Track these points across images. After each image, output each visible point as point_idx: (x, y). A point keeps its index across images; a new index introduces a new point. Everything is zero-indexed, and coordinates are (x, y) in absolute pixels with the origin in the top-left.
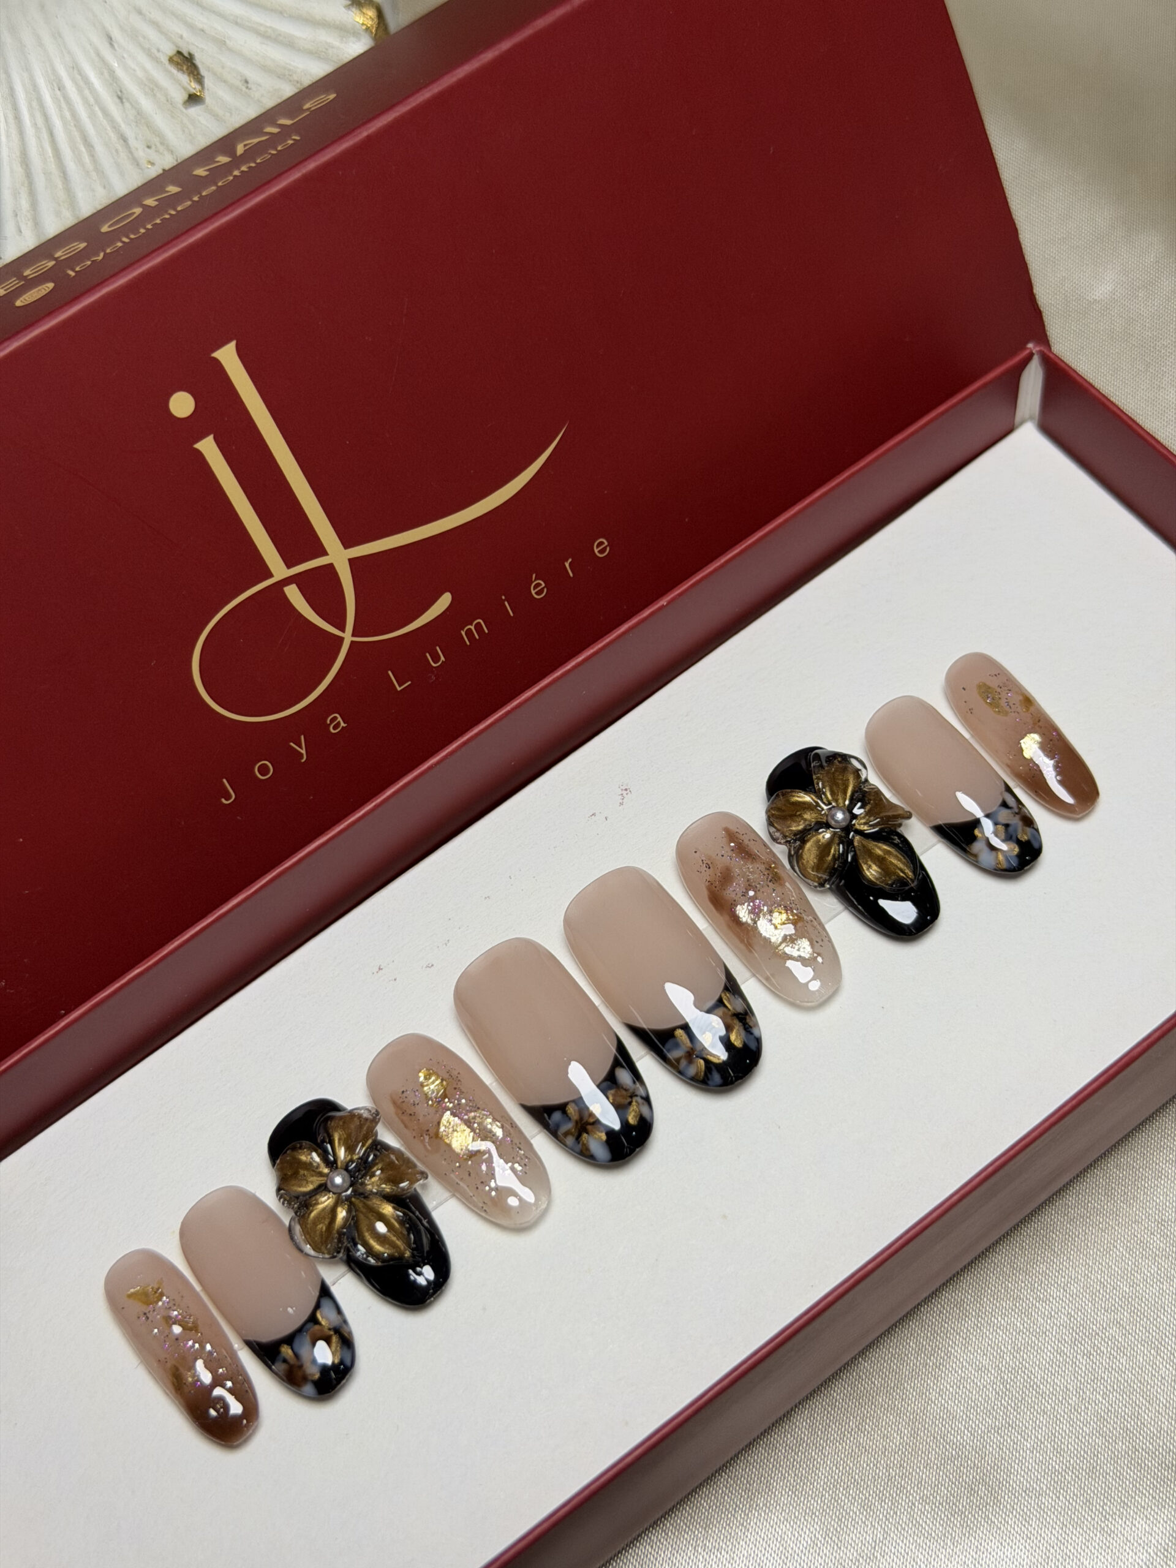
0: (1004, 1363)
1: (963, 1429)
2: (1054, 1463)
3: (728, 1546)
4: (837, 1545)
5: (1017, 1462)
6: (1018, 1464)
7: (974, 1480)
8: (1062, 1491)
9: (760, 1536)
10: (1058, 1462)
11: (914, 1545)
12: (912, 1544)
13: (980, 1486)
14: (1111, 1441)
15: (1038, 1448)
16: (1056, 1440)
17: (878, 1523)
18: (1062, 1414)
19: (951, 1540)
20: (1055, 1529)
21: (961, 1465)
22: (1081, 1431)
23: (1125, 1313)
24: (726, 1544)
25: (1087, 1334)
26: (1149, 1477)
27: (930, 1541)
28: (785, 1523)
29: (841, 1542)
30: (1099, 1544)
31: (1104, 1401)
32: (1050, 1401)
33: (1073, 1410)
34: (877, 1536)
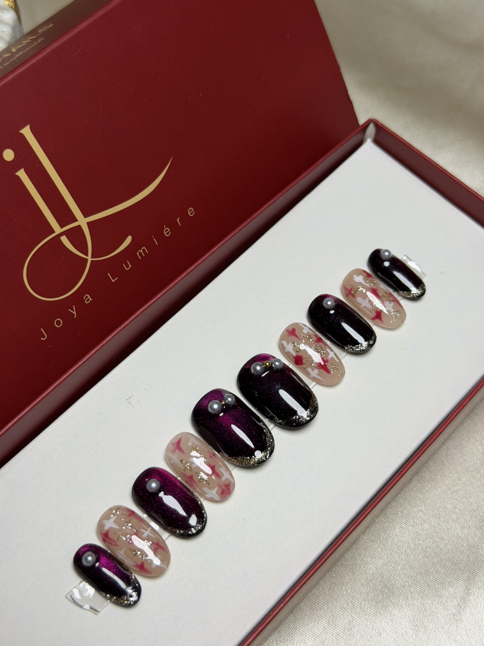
0: (381, 537)
1: (372, 567)
2: (411, 573)
3: (290, 638)
4: (334, 627)
5: (397, 575)
6: (398, 577)
7: (382, 587)
8: (417, 583)
9: (302, 631)
10: (413, 572)
11: (365, 619)
12: (364, 619)
13: (385, 589)
14: (431, 559)
15: (404, 568)
16: (410, 563)
17: (349, 613)
18: (409, 552)
19: (379, 614)
20: (419, 599)
21: (375, 582)
22: (418, 558)
23: (423, 506)
24: (289, 637)
25: (410, 518)
26: (449, 570)
27: (371, 616)
28: (311, 623)
29: (336, 625)
30: (437, 602)
31: (424, 544)
32: (403, 548)
33: (413, 550)
34: (349, 619)
